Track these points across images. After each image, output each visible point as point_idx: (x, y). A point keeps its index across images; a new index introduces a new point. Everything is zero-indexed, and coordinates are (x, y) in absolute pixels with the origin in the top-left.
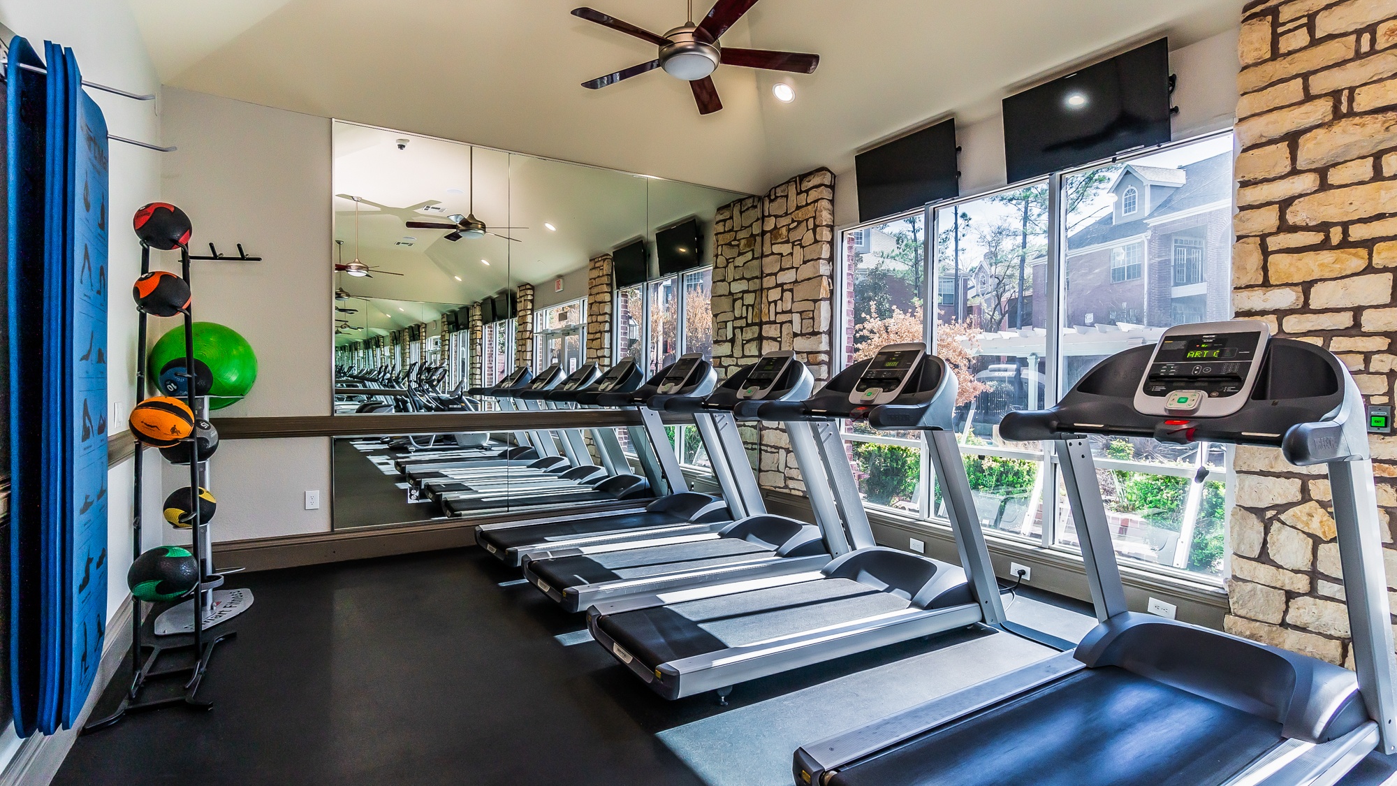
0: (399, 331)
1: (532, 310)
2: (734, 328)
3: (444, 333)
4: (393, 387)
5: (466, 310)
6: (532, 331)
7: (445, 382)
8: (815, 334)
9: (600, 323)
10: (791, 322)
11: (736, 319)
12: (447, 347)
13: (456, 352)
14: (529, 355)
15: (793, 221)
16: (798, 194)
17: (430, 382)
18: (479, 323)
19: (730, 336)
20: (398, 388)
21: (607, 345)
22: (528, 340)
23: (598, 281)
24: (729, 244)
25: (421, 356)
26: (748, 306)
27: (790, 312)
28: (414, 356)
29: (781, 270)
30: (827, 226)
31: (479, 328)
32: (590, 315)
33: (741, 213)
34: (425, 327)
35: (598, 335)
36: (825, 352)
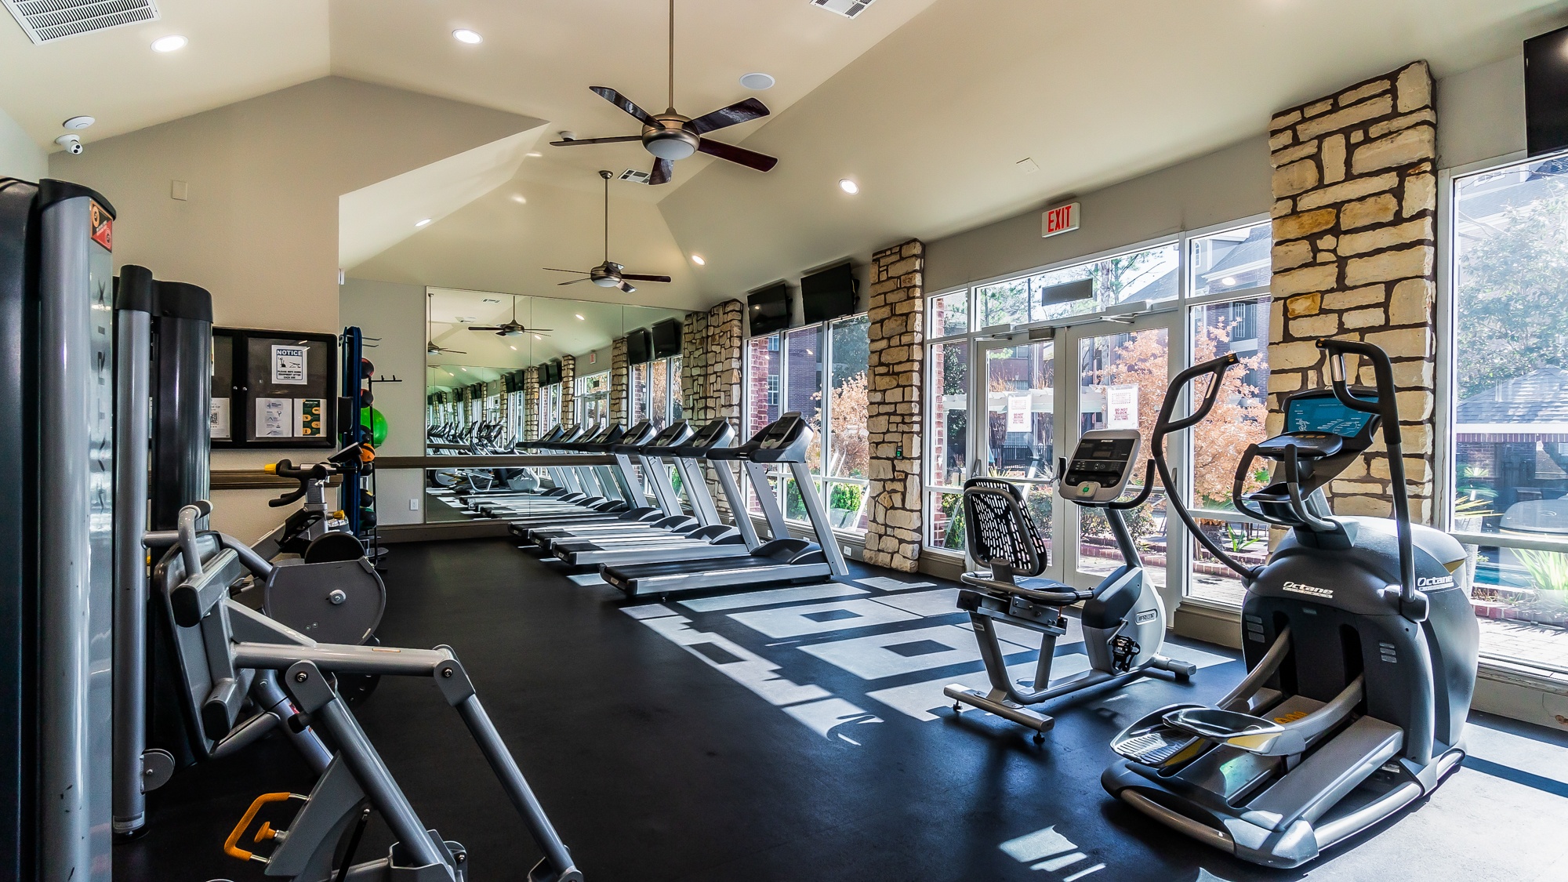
0: (462, 389)
1: (574, 377)
2: (694, 400)
3: (502, 393)
4: (457, 442)
5: (522, 373)
6: (573, 395)
7: (501, 438)
8: (731, 405)
9: (620, 391)
10: (720, 397)
11: (695, 393)
12: (505, 406)
13: (513, 410)
14: (571, 414)
15: (721, 332)
16: (724, 314)
17: (488, 438)
18: (536, 385)
19: (691, 405)
20: (461, 443)
21: (624, 408)
22: (570, 403)
23: (618, 359)
24: (691, 342)
25: (483, 414)
26: (700, 385)
27: (719, 391)
28: (476, 416)
29: (716, 362)
30: (737, 337)
31: (536, 390)
32: (613, 385)
33: (697, 321)
34: (487, 386)
35: (617, 401)
36: (737, 418)
